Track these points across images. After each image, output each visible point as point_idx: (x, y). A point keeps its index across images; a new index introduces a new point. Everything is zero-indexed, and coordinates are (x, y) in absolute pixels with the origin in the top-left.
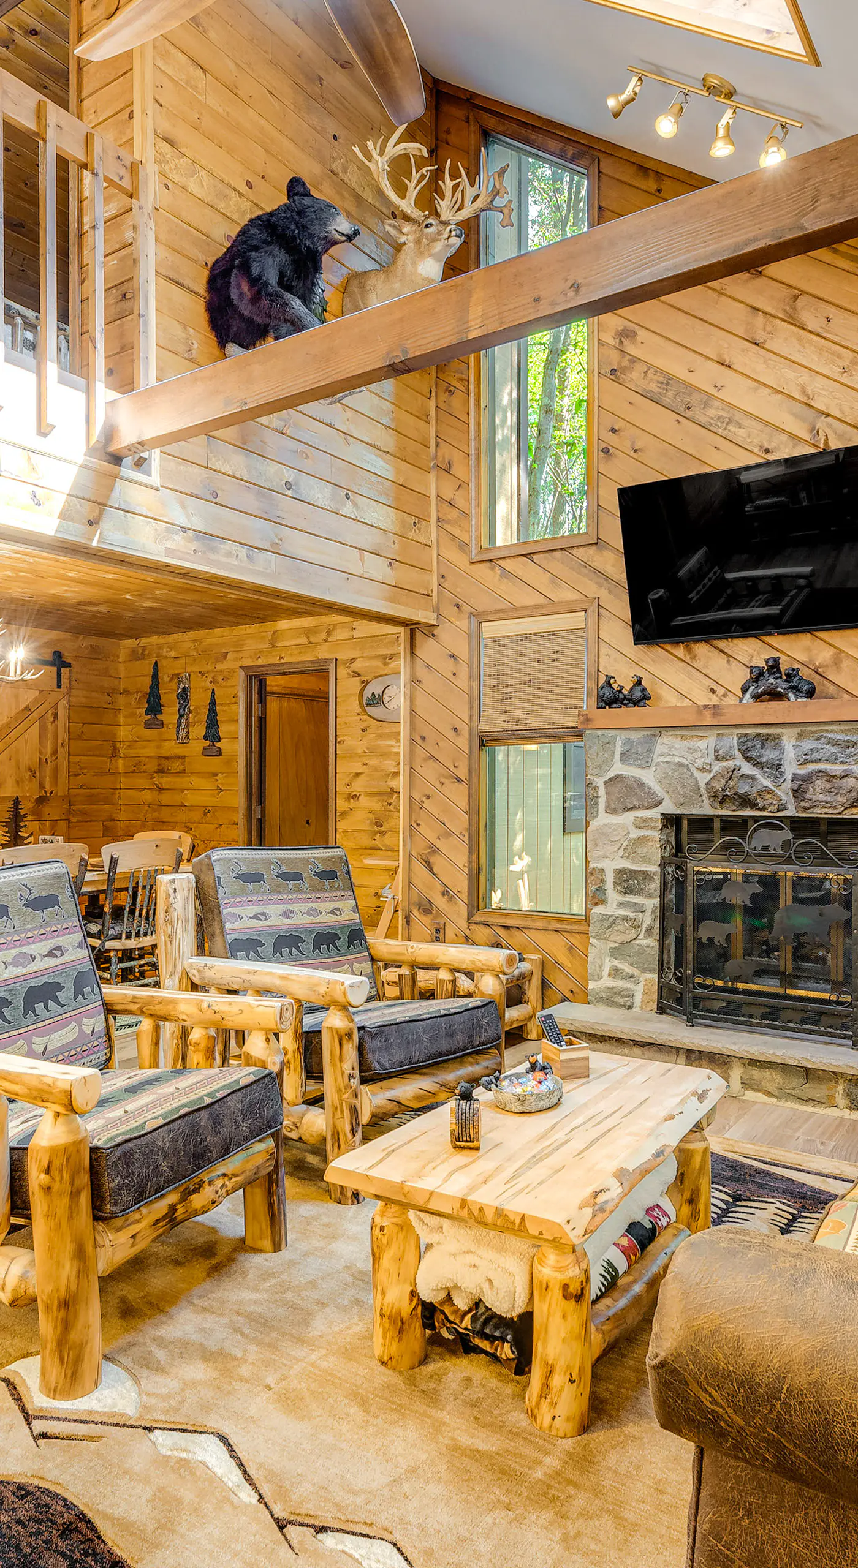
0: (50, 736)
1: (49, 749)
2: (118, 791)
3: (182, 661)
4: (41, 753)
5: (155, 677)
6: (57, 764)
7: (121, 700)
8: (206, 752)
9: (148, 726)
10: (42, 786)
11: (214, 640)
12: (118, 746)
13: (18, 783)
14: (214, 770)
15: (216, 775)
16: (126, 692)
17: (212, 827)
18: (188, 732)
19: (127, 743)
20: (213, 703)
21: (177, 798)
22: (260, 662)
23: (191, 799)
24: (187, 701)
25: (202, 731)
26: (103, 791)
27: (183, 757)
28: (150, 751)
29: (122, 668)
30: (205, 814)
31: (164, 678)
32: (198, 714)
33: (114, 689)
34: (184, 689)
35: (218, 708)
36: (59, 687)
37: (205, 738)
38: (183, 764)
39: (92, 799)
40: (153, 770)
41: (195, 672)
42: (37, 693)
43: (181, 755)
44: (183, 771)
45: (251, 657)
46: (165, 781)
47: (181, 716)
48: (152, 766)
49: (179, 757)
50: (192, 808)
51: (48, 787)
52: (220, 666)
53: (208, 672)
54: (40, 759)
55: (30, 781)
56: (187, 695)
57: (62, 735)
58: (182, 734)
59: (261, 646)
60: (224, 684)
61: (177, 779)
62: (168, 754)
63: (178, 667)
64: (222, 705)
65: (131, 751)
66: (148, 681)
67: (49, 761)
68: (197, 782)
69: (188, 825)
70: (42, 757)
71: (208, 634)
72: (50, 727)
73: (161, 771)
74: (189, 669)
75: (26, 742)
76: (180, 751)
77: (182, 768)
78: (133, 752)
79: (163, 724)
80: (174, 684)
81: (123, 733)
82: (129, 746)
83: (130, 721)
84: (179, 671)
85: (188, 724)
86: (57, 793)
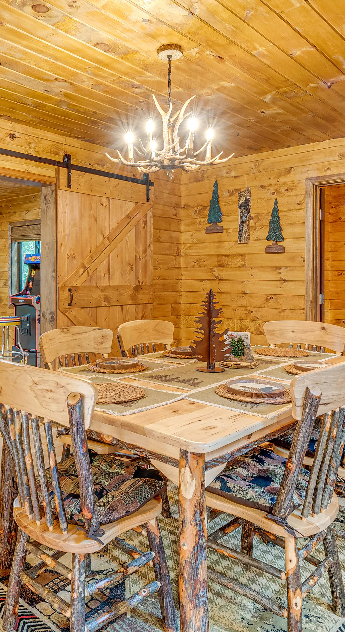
0: (142, 239)
1: (141, 249)
2: (180, 281)
3: (244, 178)
4: (136, 252)
5: (215, 194)
6: (146, 261)
7: (182, 213)
8: (268, 250)
9: (208, 231)
10: (137, 278)
11: (277, 159)
12: (180, 247)
13: (122, 274)
14: (277, 265)
15: (280, 268)
16: (186, 206)
17: (276, 311)
18: (249, 235)
19: (188, 245)
20: (276, 210)
21: (238, 287)
22: (329, 173)
23: (250, 288)
24: (248, 210)
25: (264, 233)
26: (171, 281)
27: (244, 255)
28: (211, 250)
29: (183, 188)
30: (267, 300)
31: (223, 193)
32: (259, 220)
33: (177, 205)
34: (247, 201)
35: (281, 214)
36: (148, 200)
37: (267, 239)
38: (244, 260)
39: (165, 287)
40: (213, 265)
41: (256, 187)
42: (134, 204)
43: (241, 252)
44: (245, 266)
45: (318, 169)
46: (224, 274)
47: (243, 222)
48: (213, 262)
49: (239, 255)
50: (252, 295)
51: (141, 279)
52: (282, 180)
53: (270, 185)
54: (136, 256)
55: (130, 273)
56: (248, 205)
57: (149, 239)
58: (244, 236)
59: (331, 159)
60: (287, 194)
61: (238, 273)
62: (228, 253)
63: (239, 184)
64: (285, 211)
65: (191, 251)
66: (208, 197)
67: (141, 258)
68: (258, 274)
69: (249, 308)
70: (137, 255)
71: (270, 154)
72: (142, 232)
73: (221, 266)
74: (249, 185)
75: (127, 242)
76: (241, 250)
77: (242, 263)
78: (192, 252)
79: (223, 229)
80: (235, 198)
81: (184, 237)
82: (189, 247)
83: (190, 228)
84: (240, 187)
85: (249, 229)
86: (146, 283)
